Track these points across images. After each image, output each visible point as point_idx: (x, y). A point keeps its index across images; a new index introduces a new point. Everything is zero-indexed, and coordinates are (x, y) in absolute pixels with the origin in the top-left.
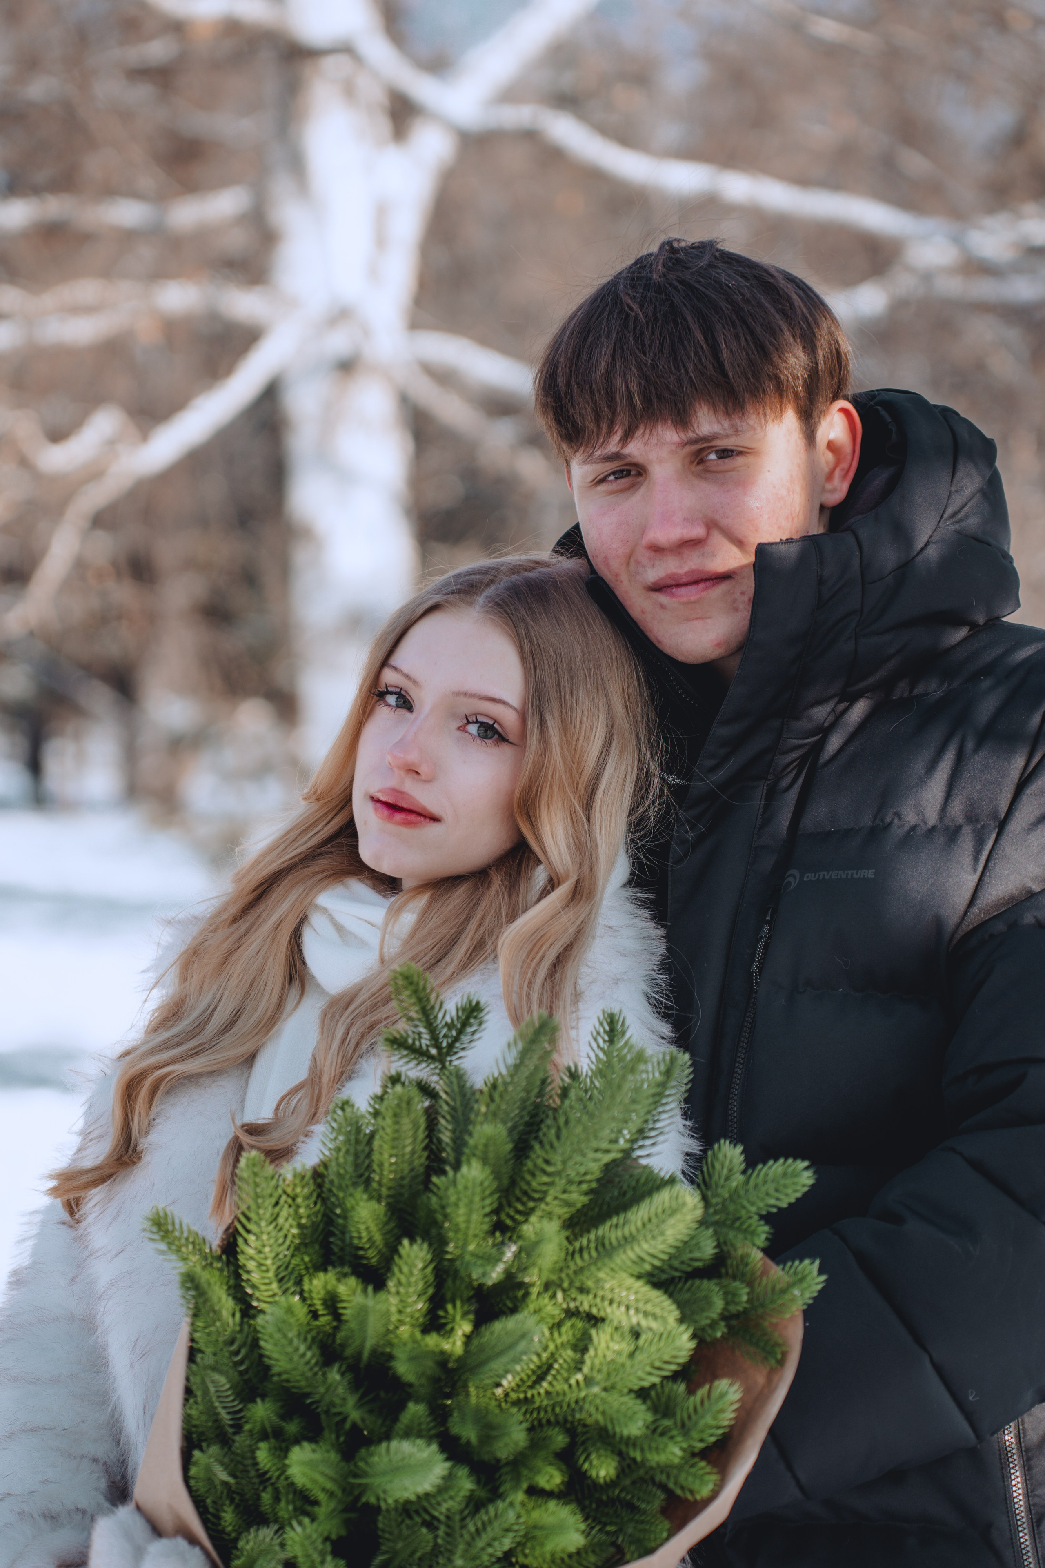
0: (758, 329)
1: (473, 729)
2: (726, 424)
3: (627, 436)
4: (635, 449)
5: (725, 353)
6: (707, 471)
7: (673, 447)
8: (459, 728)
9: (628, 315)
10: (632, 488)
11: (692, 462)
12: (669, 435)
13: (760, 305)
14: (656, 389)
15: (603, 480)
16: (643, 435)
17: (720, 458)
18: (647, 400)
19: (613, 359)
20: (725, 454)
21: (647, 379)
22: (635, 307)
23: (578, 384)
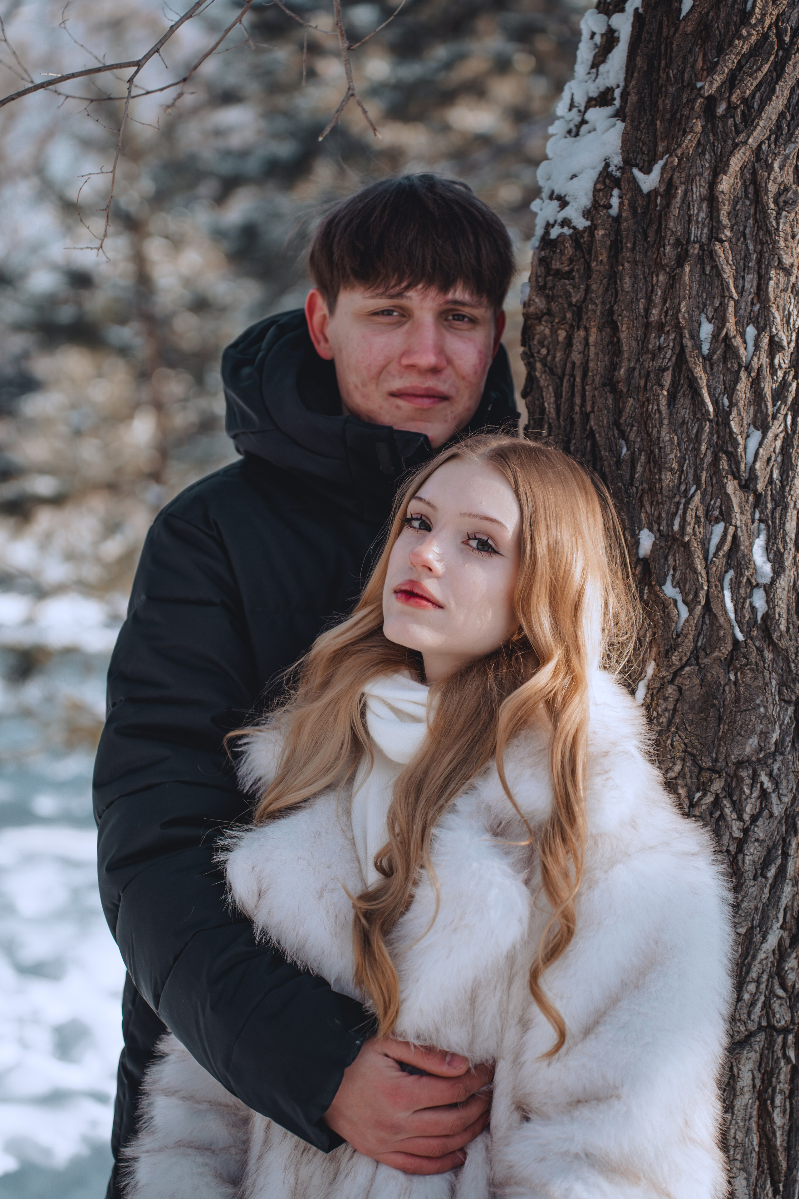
8: (463, 542)
10: (398, 322)
11: (441, 316)
15: (376, 314)
17: (455, 320)
20: (459, 318)
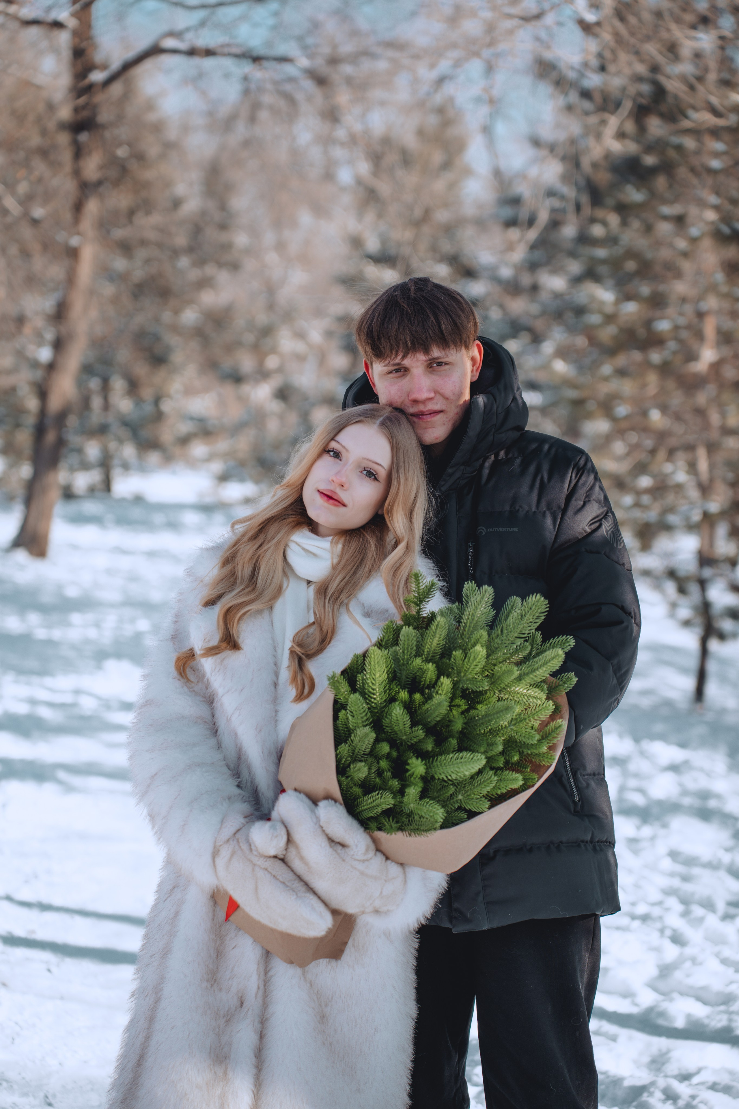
0: (454, 316)
1: (365, 472)
2: (443, 353)
3: (404, 357)
4: (407, 362)
5: (443, 327)
6: (434, 371)
7: (423, 362)
8: (360, 472)
9: (403, 310)
10: (403, 376)
11: (428, 367)
12: (422, 357)
13: (455, 308)
14: (417, 340)
15: (391, 372)
16: (411, 357)
17: (437, 366)
18: (413, 344)
19: (399, 327)
20: (440, 364)
21: (413, 336)
22: (406, 307)
23: (383, 336)
